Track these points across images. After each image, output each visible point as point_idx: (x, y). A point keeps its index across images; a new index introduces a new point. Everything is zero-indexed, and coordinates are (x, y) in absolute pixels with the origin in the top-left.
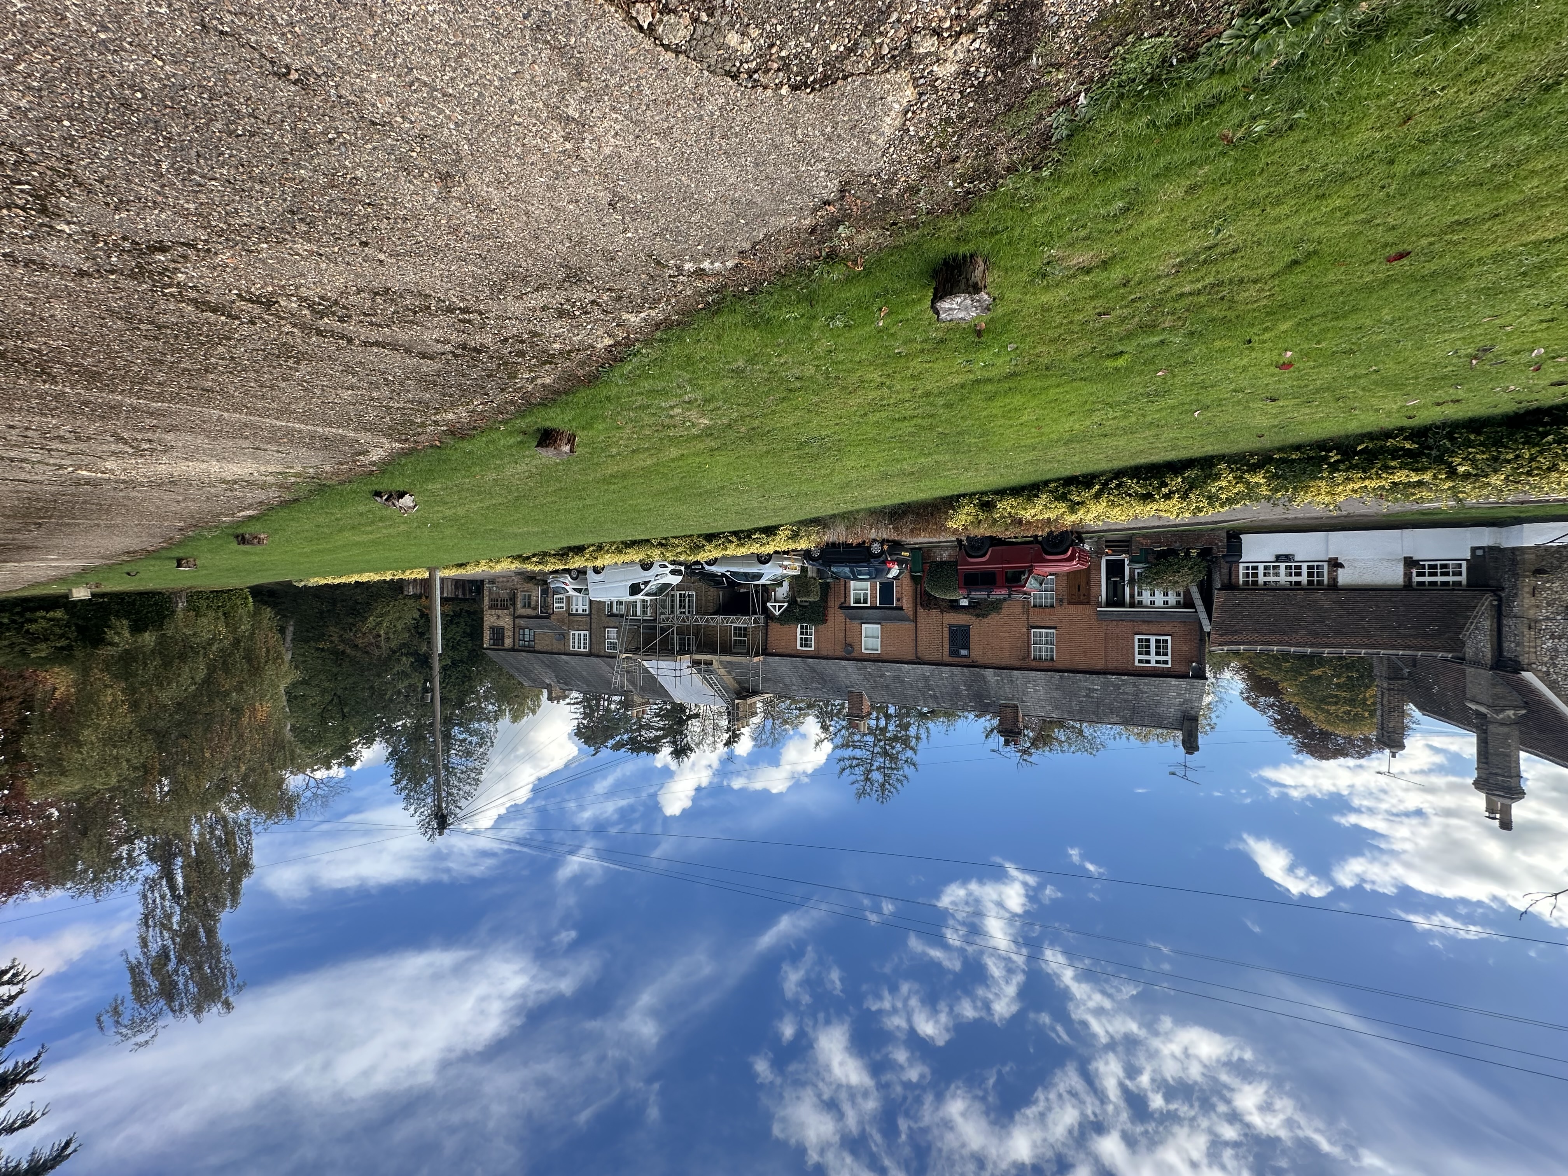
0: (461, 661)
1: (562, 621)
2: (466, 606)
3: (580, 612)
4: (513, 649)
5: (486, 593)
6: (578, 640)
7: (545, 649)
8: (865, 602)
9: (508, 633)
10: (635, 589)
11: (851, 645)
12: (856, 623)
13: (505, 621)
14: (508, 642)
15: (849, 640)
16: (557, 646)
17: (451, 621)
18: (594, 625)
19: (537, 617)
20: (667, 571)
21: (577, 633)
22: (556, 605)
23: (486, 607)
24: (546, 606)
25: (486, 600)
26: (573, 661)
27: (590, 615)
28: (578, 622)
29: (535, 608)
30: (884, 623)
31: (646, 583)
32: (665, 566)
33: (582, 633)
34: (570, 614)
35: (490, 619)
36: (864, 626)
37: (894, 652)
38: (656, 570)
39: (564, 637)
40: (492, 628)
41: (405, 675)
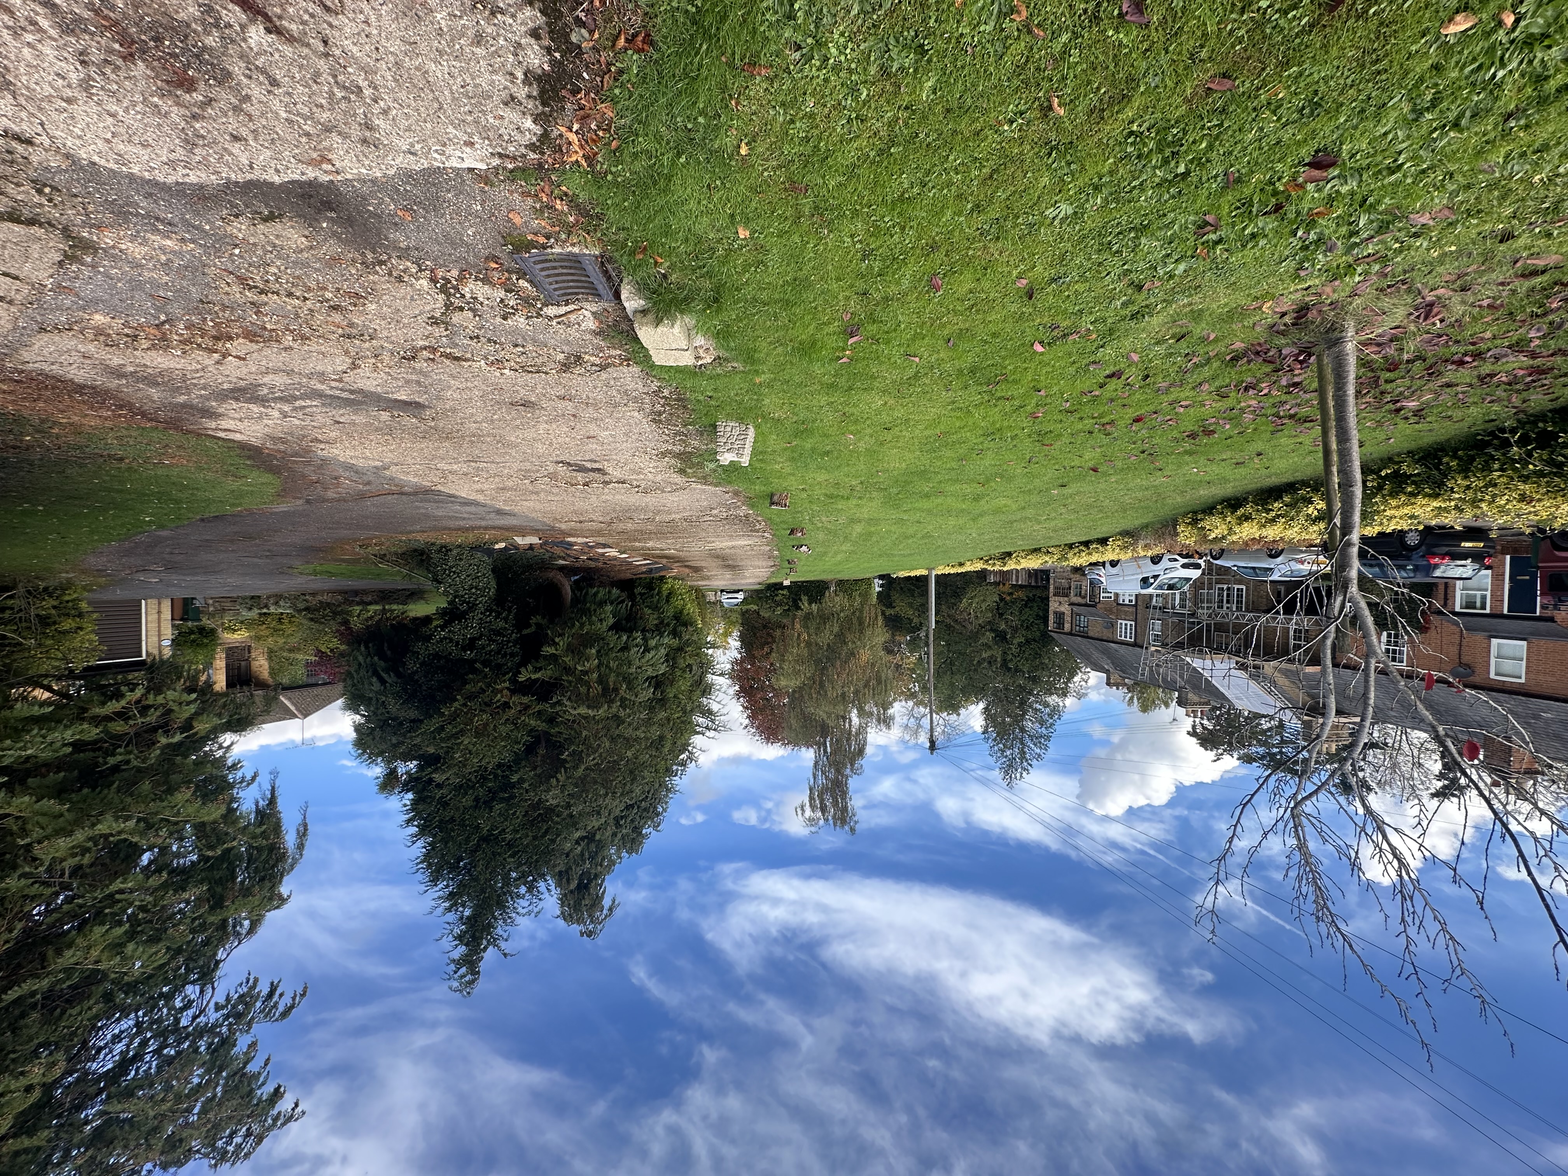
0: (1034, 640)
1: (1110, 611)
2: (1038, 593)
3: (1127, 602)
4: (1070, 634)
5: (1052, 581)
6: (1125, 629)
7: (1096, 635)
8: (1483, 607)
9: (1068, 618)
10: (1145, 581)
11: (1468, 666)
12: (1479, 637)
13: (1065, 609)
14: (1067, 627)
15: (1465, 659)
16: (1107, 634)
17: (1026, 605)
18: (1139, 616)
19: (1086, 605)
20: (1178, 565)
21: (1124, 622)
22: (1102, 595)
23: (1051, 594)
24: (1092, 596)
25: (1052, 587)
26: (1122, 649)
27: (1136, 605)
28: (1126, 612)
29: (1084, 597)
30: (1531, 638)
31: (1156, 577)
32: (1176, 560)
33: (1129, 623)
34: (1118, 604)
35: (1055, 605)
36: (1495, 642)
37: (1548, 683)
38: (1165, 563)
39: (1112, 625)
40: (1055, 613)
41: (988, 647)
